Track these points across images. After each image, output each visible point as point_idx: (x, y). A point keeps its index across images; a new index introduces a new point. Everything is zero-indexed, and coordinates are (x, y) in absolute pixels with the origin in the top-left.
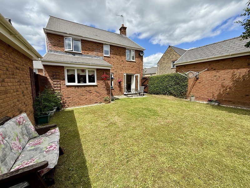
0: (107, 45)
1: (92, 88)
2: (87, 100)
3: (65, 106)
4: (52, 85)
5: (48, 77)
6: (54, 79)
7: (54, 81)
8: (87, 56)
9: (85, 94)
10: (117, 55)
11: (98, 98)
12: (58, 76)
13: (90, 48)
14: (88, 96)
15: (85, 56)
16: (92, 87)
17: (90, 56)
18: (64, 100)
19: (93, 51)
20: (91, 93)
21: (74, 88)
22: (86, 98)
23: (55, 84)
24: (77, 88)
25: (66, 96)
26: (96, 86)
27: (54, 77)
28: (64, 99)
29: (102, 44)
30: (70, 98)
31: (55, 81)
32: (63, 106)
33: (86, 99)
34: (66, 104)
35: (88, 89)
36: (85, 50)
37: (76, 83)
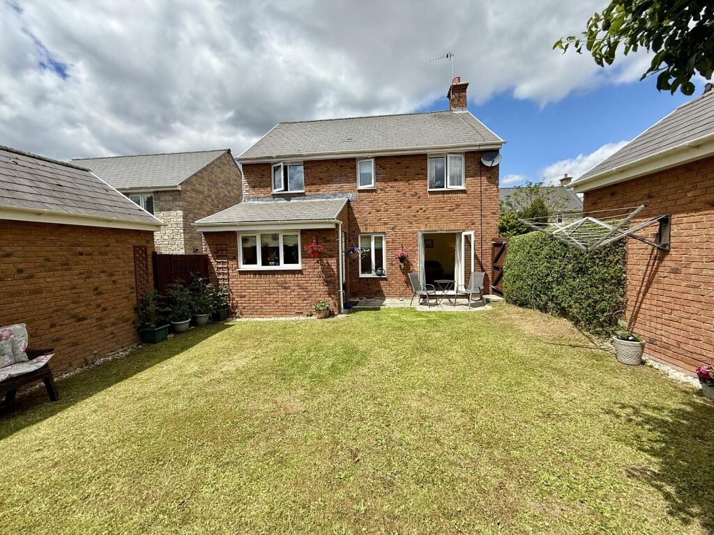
0: (367, 158)
1: (289, 278)
2: (279, 304)
3: (236, 313)
4: (216, 269)
5: (210, 255)
6: (218, 257)
7: (218, 262)
8: (316, 198)
9: (274, 291)
10: (396, 180)
11: (305, 302)
12: (224, 252)
13: (322, 175)
14: (280, 295)
15: (312, 197)
16: (291, 275)
17: (323, 196)
18: (234, 302)
19: (329, 182)
20: (286, 288)
21: (252, 276)
22: (276, 299)
23: (220, 268)
24: (257, 276)
25: (238, 294)
26: (300, 272)
27: (218, 254)
28: (234, 299)
29: (354, 159)
30: (244, 296)
31: (220, 262)
32: (232, 313)
33: (277, 302)
34: (237, 310)
35: (280, 278)
36: (312, 184)
37: (258, 266)
